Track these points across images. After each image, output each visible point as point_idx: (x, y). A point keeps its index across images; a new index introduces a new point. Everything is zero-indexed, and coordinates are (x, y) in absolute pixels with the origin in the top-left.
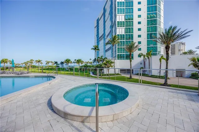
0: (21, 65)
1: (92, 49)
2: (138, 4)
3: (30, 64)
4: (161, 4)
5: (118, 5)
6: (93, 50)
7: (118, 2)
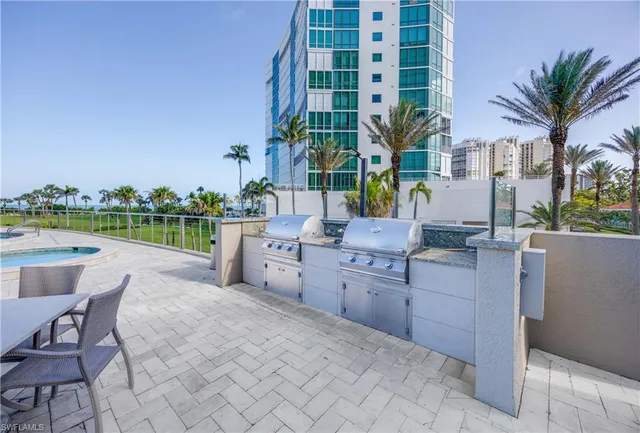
0: (16, 203)
1: (229, 156)
2: (375, 19)
3: (45, 200)
4: (445, 21)
5: (313, 19)
6: (231, 160)
7: (313, 11)
